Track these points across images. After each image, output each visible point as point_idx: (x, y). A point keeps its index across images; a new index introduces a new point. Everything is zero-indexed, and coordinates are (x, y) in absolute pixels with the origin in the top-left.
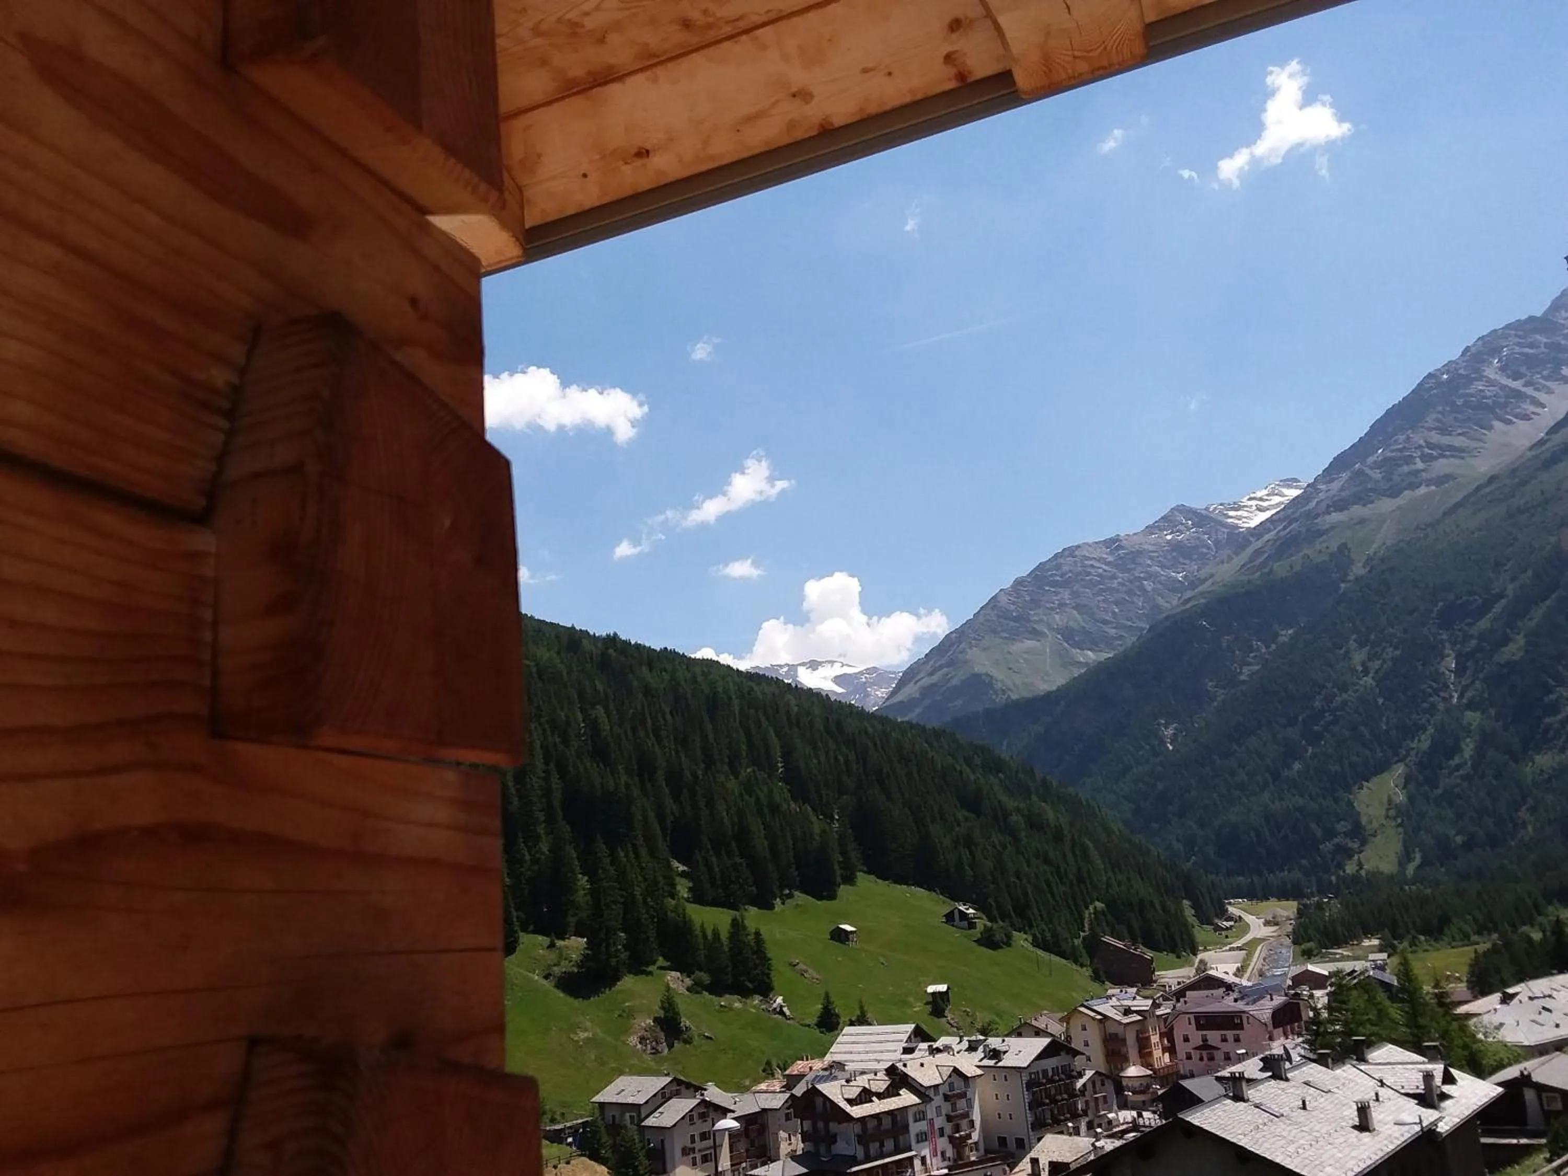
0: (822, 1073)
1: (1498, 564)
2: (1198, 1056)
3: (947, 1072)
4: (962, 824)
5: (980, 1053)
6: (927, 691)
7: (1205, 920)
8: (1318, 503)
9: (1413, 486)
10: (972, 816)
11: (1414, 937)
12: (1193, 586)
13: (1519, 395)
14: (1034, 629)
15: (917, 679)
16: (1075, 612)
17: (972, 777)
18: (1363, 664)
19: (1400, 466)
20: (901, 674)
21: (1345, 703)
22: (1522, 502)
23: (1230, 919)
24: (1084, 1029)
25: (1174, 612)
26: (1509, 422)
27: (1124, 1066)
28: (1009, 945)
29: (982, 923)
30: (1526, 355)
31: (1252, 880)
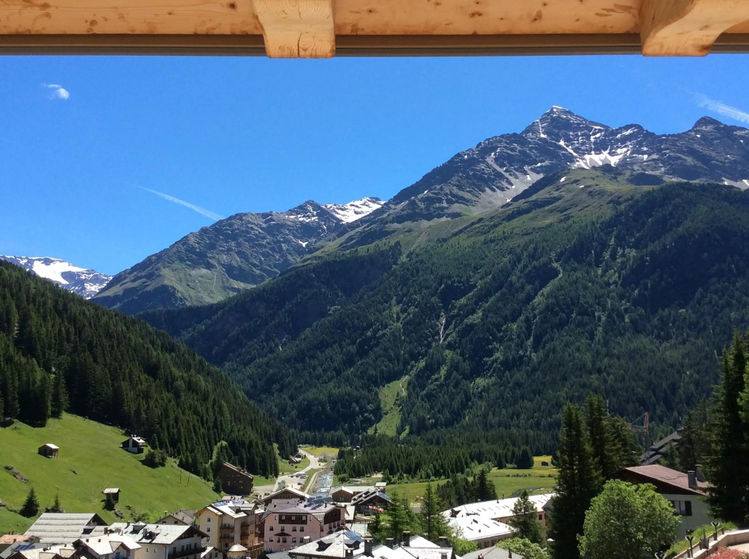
0: (24, 544)
1: (476, 269)
2: (277, 540)
3: (116, 546)
4: (144, 383)
5: (140, 535)
6: (128, 292)
7: (285, 456)
8: (389, 215)
9: (440, 216)
10: (151, 379)
11: (401, 474)
12: (311, 251)
13: (500, 176)
14: (208, 262)
15: (123, 282)
16: (236, 256)
17: (155, 353)
18: (398, 314)
19: (435, 203)
20: (111, 278)
21: (384, 335)
22: (492, 236)
23: (299, 456)
24: (209, 520)
25: (297, 265)
26: (494, 191)
27: (230, 544)
28: (163, 465)
29: (147, 450)
30: (509, 154)
31: (315, 435)
